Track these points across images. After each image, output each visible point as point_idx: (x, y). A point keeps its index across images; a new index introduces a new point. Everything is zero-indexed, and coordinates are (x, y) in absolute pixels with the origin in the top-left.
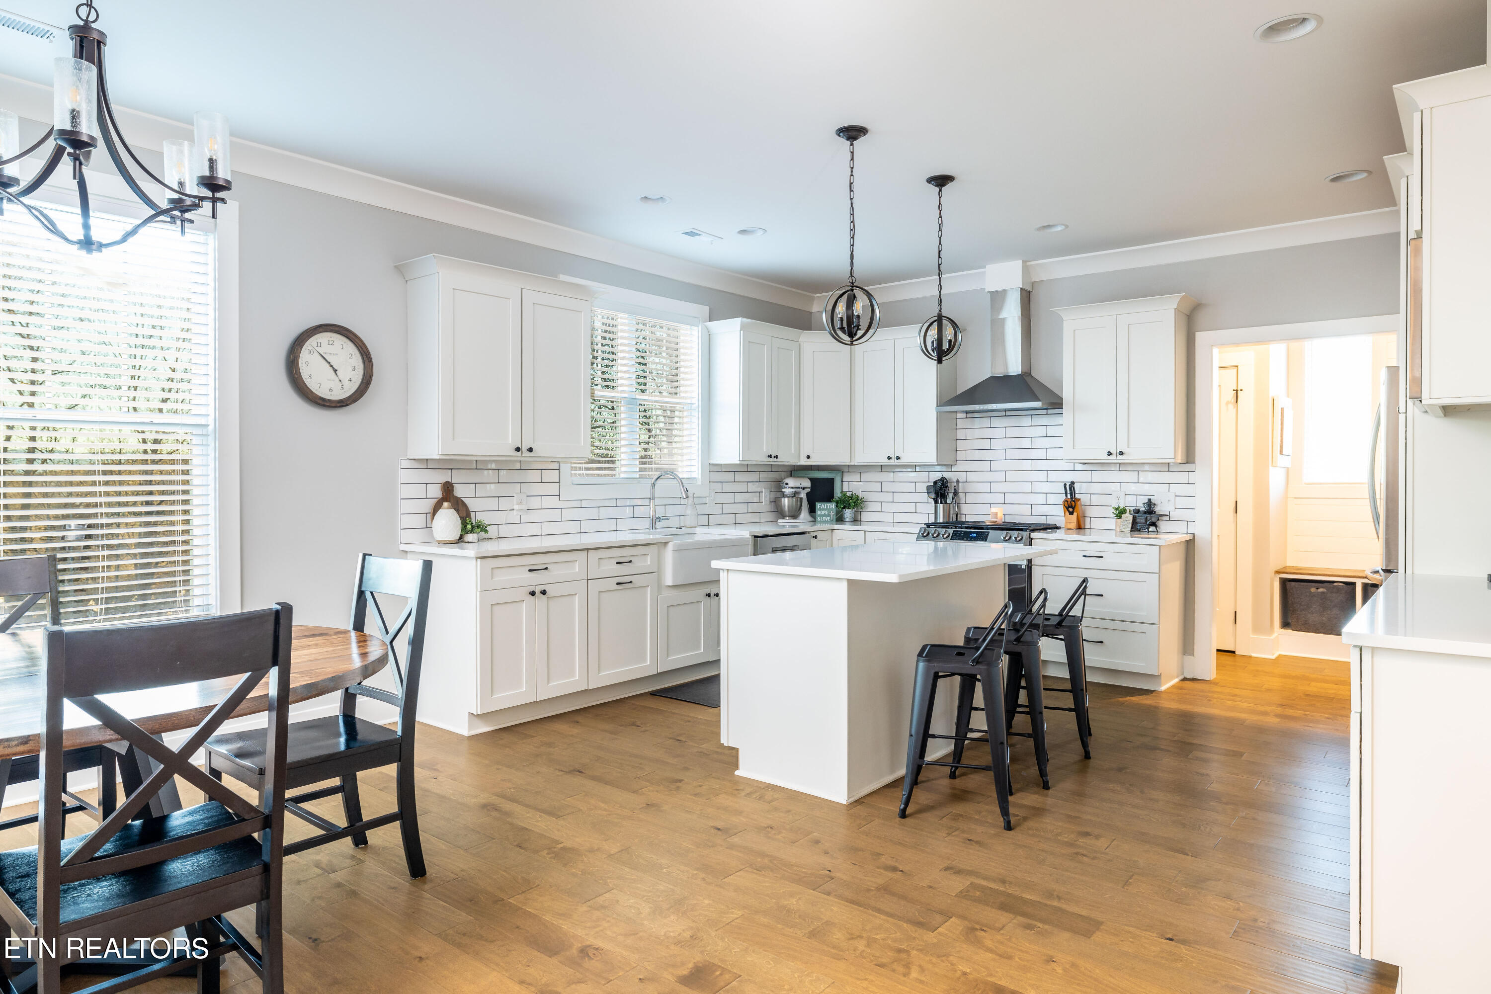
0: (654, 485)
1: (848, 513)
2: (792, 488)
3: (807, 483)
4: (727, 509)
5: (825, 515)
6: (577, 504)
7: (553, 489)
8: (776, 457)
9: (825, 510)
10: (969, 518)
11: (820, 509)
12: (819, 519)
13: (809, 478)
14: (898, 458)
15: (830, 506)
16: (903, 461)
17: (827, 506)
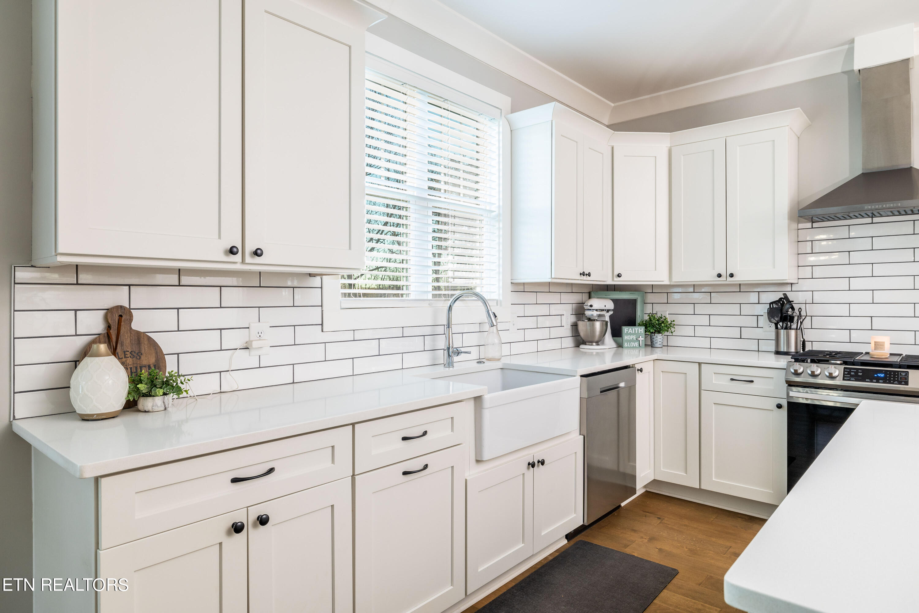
0: (450, 308)
1: (659, 338)
2: (597, 310)
3: (610, 305)
4: (530, 335)
5: (632, 341)
6: (349, 336)
7: (314, 315)
8: (589, 275)
9: (633, 334)
10: (817, 347)
11: (628, 334)
12: (626, 345)
13: (612, 300)
14: (732, 275)
15: (638, 330)
16: (738, 279)
17: (635, 330)
